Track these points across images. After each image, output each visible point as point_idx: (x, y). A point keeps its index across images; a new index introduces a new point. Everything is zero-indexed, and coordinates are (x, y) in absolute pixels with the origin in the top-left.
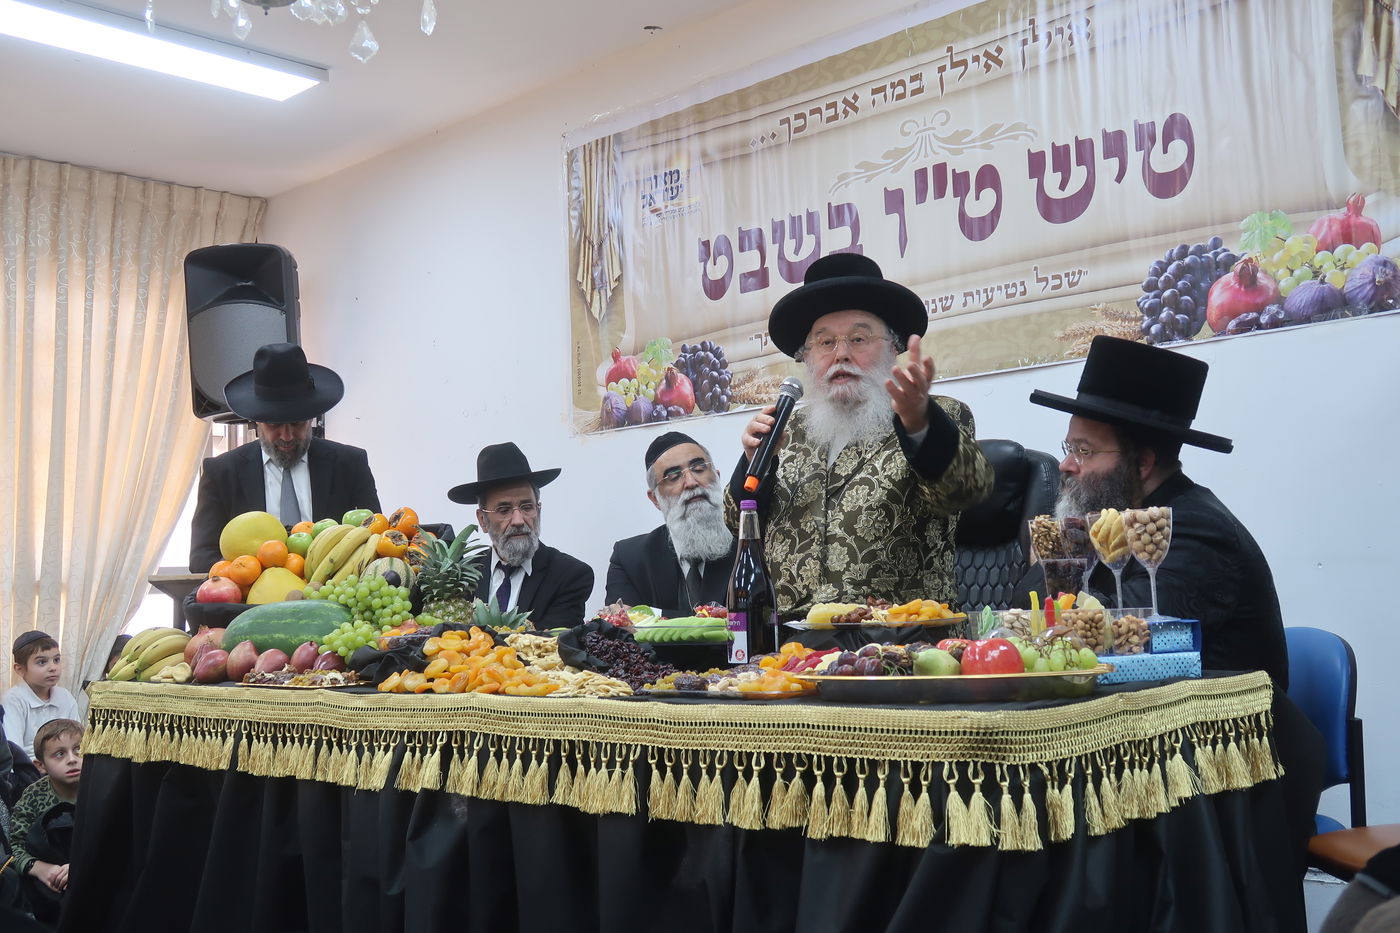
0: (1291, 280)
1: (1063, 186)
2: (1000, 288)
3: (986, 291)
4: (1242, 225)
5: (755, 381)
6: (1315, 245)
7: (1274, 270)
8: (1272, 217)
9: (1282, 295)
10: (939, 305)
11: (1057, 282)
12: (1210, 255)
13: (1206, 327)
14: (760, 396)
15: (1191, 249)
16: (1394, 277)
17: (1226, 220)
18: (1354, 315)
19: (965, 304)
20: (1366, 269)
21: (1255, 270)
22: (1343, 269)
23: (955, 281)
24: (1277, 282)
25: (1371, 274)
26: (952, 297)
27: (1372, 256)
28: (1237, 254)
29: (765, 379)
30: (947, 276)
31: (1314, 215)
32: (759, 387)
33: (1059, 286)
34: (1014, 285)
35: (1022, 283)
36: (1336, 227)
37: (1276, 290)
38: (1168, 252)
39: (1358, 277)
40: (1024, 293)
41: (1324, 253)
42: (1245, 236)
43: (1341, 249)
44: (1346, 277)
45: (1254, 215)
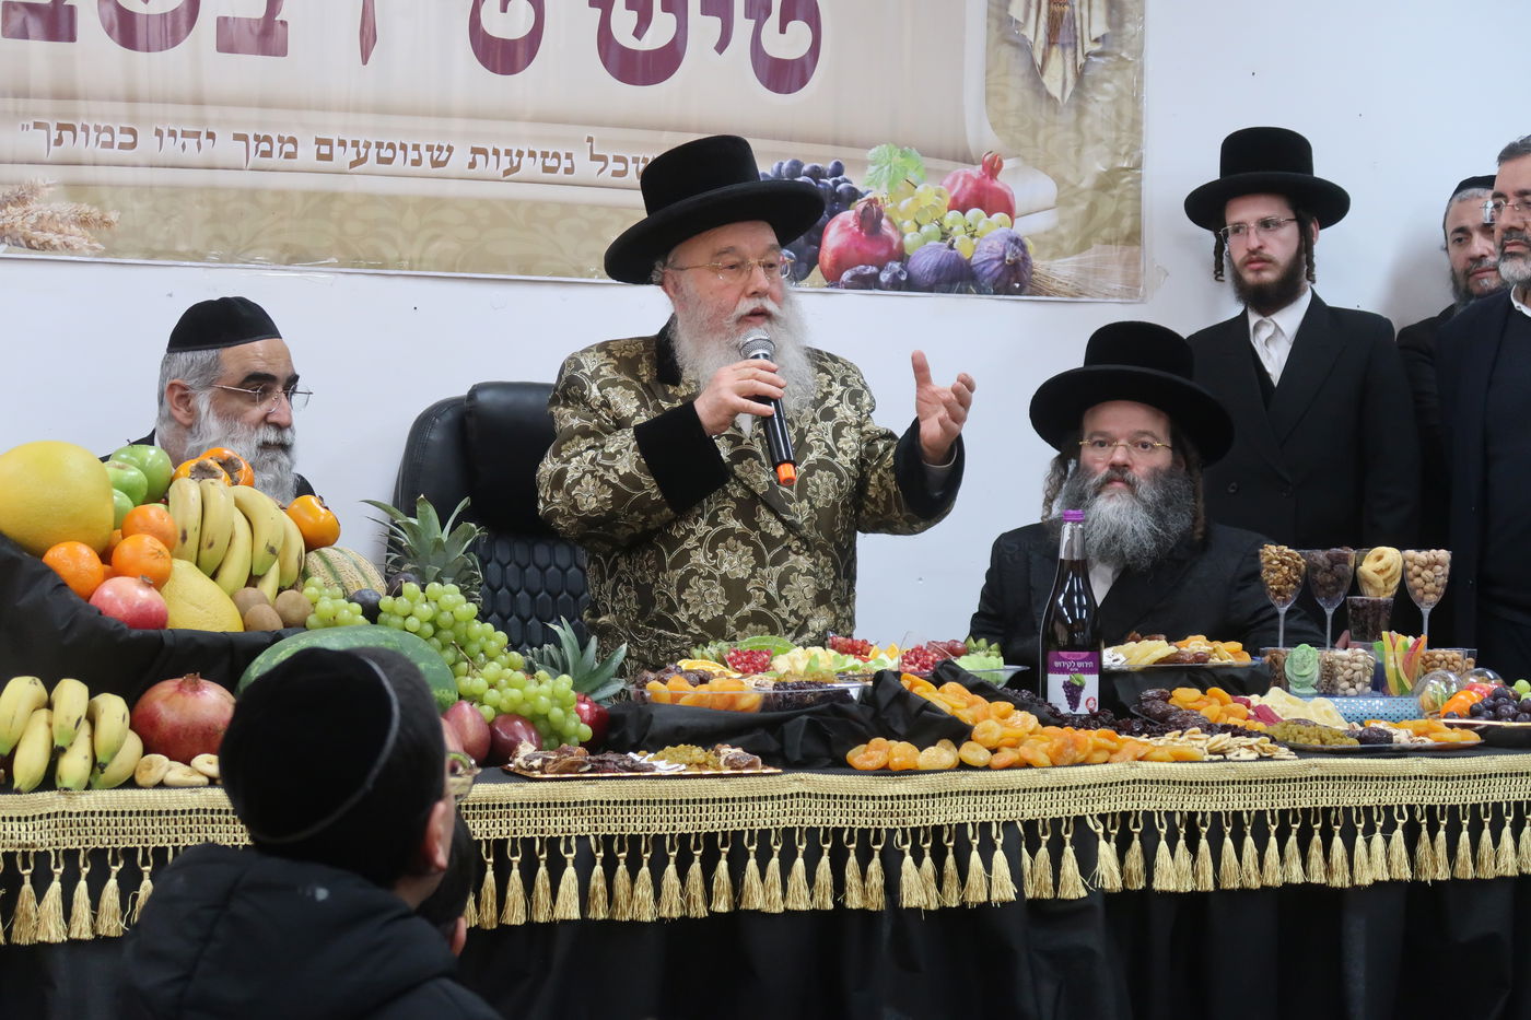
0: (918, 236)
1: (638, 33)
2: (532, 154)
3: (508, 153)
4: (871, 154)
5: (32, 206)
6: (947, 201)
7: (900, 220)
8: (903, 155)
9: (907, 252)
10: (426, 156)
11: (621, 167)
12: (830, 182)
13: (816, 272)
14: (41, 236)
15: (806, 168)
16: (1024, 258)
17: (851, 144)
18: (979, 293)
19: (472, 165)
20: (995, 242)
21: (880, 215)
22: (972, 236)
23: (457, 125)
24: (902, 235)
25: (1001, 250)
26: (450, 149)
27: (1005, 229)
28: (861, 189)
29: (55, 206)
30: (445, 114)
31: (948, 165)
32: (40, 218)
33: (624, 173)
34: (556, 155)
35: (569, 156)
36: (970, 185)
37: (901, 245)
38: (776, 165)
39: (986, 249)
40: (567, 171)
41: (955, 214)
42: (872, 169)
43: (974, 212)
44: (975, 247)
45: (884, 146)
